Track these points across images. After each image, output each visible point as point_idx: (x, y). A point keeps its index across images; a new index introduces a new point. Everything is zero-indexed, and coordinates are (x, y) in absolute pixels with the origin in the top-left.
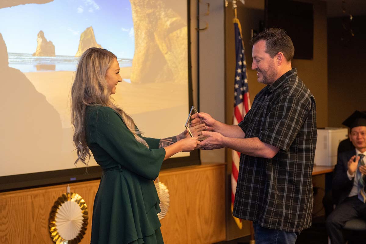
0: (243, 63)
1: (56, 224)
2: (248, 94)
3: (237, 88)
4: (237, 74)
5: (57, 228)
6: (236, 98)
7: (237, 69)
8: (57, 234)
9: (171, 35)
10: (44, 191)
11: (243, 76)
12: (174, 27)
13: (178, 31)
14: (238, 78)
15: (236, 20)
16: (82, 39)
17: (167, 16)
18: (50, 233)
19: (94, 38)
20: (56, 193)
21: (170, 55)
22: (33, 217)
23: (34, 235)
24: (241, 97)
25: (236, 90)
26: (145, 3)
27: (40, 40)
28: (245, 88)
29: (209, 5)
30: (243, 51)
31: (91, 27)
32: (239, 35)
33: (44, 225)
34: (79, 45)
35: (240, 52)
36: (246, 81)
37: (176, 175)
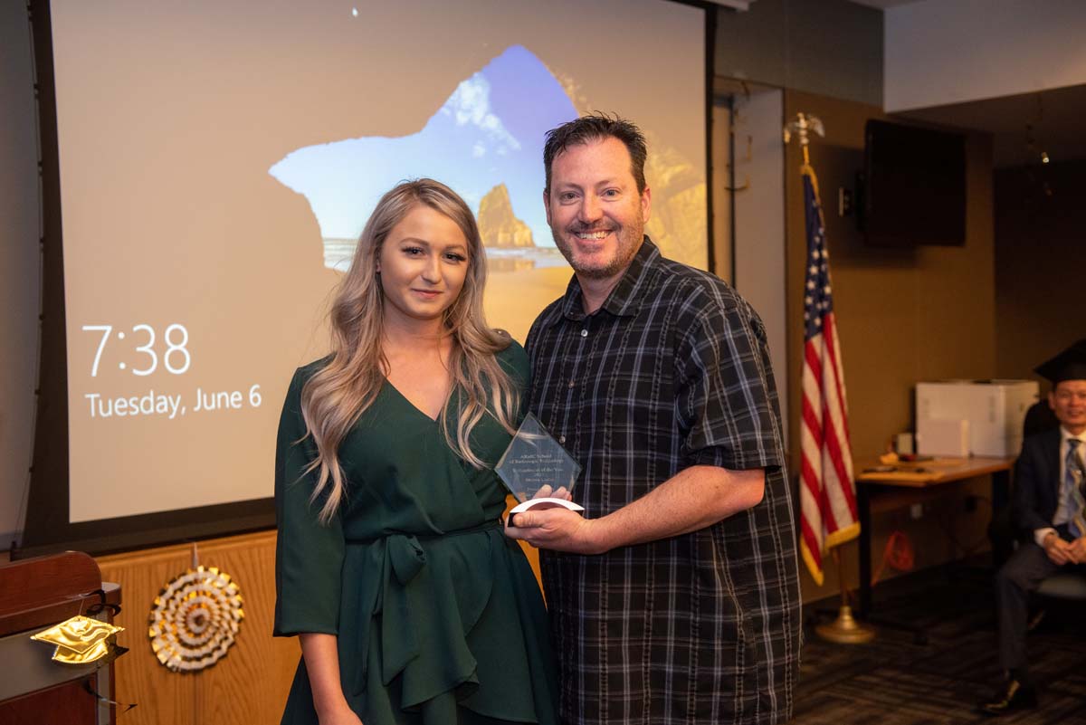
0: (821, 255)
2: (832, 317)
3: (810, 305)
4: (809, 277)
6: (808, 324)
7: (809, 266)
9: (672, 200)
11: (821, 281)
12: (678, 185)
13: (687, 193)
14: (811, 285)
15: (807, 169)
16: (484, 209)
17: (664, 161)
19: (508, 205)
24: (818, 322)
25: (807, 308)
28: (825, 304)
29: (750, 139)
30: (821, 231)
31: (503, 184)
32: (814, 198)
35: (815, 232)
36: (828, 290)
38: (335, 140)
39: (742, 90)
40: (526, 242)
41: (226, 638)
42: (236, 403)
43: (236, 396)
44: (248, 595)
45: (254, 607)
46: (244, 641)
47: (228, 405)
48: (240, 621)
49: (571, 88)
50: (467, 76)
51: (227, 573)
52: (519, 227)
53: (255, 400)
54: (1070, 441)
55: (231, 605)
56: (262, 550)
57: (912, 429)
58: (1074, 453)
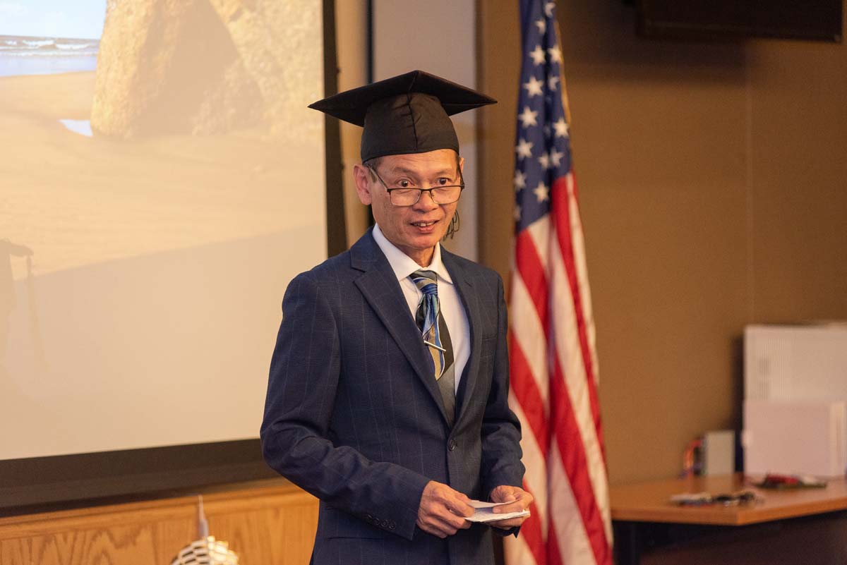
0: (548, 57)
2: (570, 182)
3: (525, 158)
4: (524, 100)
6: (520, 196)
7: (524, 79)
11: (549, 112)
14: (529, 118)
21: (248, 21)
24: (542, 192)
25: (521, 165)
28: (556, 157)
30: (549, 7)
35: (536, 10)
36: (561, 128)
37: (276, 510)
57: (736, 424)
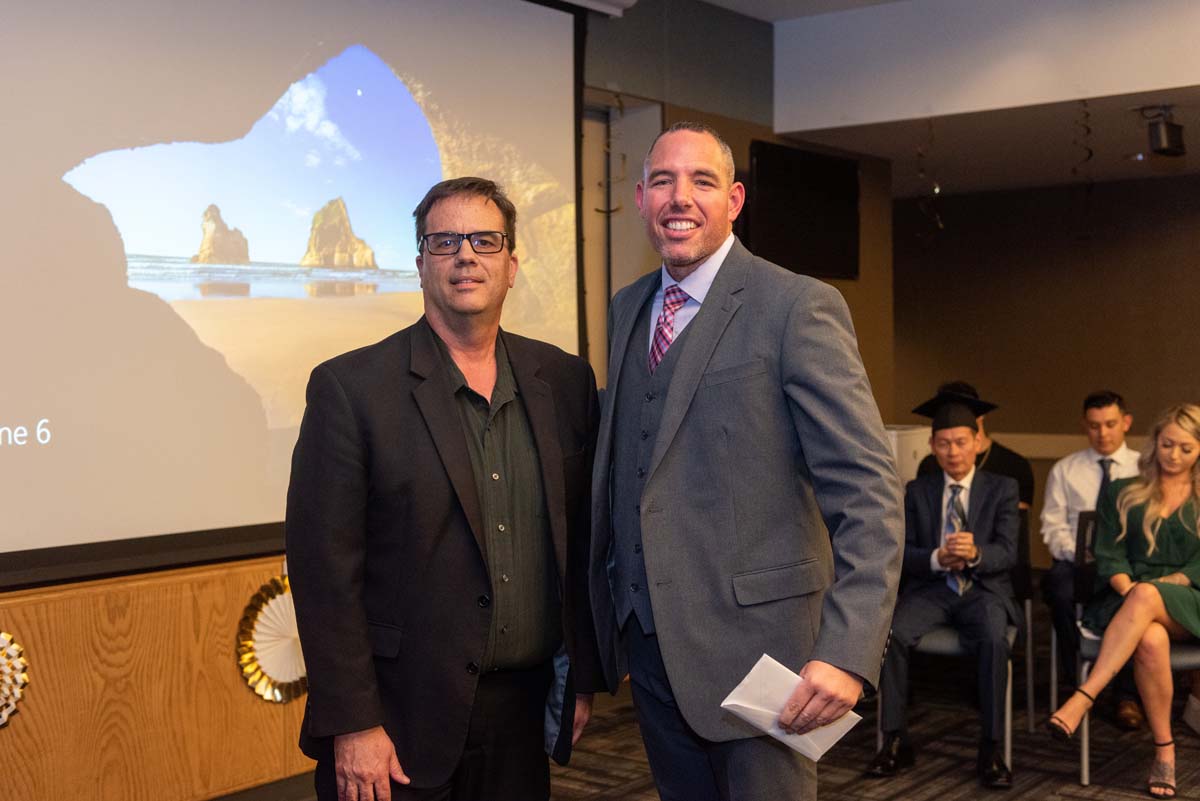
1: (256, 646)
5: (257, 655)
8: (258, 668)
9: (536, 220)
10: (224, 572)
12: (543, 204)
13: (554, 214)
16: (317, 225)
17: (527, 178)
18: (241, 668)
19: (347, 223)
20: (254, 577)
21: (533, 264)
22: (197, 632)
23: (200, 672)
26: (474, 150)
27: (211, 227)
29: (624, 157)
31: (341, 198)
33: (225, 650)
34: (310, 239)
38: (143, 144)
39: (617, 104)
40: (367, 263)
41: (7, 705)
42: (20, 439)
43: (21, 432)
44: (34, 658)
45: (41, 671)
46: (29, 709)
47: (10, 442)
48: (24, 686)
49: (420, 94)
50: (300, 76)
51: (9, 632)
52: (360, 246)
53: (44, 436)
54: (951, 486)
55: (13, 668)
56: (51, 606)
58: (956, 499)
